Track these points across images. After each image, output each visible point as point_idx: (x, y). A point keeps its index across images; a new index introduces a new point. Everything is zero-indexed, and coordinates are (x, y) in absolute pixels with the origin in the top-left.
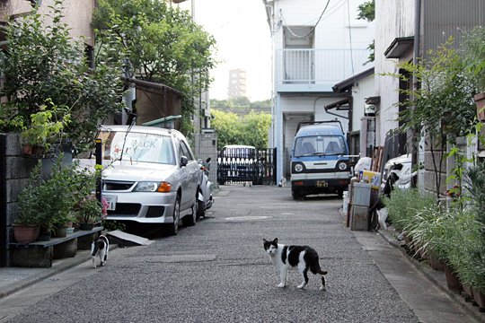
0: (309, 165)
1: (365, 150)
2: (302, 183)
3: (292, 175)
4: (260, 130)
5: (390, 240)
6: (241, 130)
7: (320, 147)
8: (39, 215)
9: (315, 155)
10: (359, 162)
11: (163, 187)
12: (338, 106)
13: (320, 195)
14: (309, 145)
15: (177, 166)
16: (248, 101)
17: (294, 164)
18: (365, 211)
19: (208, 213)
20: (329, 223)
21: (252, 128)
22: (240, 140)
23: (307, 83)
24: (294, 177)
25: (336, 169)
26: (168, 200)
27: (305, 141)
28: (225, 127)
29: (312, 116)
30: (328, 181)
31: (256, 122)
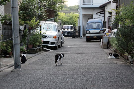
0: (91, 31)
1: (108, 27)
2: (89, 37)
3: (86, 34)
4: (74, 19)
5: (112, 50)
6: (67, 19)
7: (95, 26)
8: (33, 42)
9: (93, 28)
10: (106, 30)
11: (55, 37)
12: (100, 13)
13: (95, 41)
14: (91, 26)
15: (57, 32)
16: (67, 7)
17: (87, 31)
18: (106, 43)
19: (63, 45)
20: (97, 47)
21: (71, 18)
22: (67, 23)
23: (91, 4)
24: (87, 35)
25: (100, 33)
26: (56, 40)
27: (90, 24)
28: (62, 18)
29: (92, 15)
30: (97, 36)
31: (73, 16)
